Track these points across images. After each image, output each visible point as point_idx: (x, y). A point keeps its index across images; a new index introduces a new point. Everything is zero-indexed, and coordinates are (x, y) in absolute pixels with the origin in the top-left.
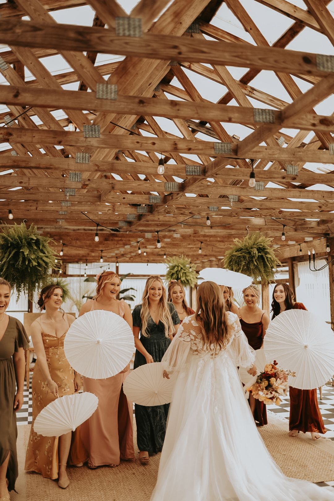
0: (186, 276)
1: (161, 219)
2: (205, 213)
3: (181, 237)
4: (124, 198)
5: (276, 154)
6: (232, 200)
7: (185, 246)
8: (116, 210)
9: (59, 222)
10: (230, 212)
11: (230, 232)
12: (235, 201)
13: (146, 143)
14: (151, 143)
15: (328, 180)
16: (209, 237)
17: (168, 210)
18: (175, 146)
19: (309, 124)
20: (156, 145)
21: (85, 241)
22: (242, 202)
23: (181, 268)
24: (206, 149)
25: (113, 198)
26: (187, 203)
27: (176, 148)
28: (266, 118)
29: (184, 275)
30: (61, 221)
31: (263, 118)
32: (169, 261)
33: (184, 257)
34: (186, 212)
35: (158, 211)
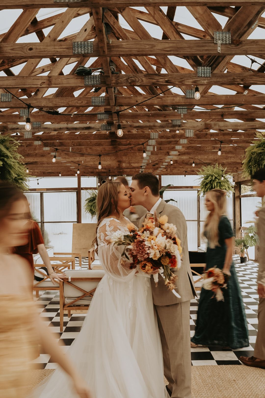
0: (221, 186)
2: (191, 80)
6: (219, 42)
7: (209, 150)
8: (52, 83)
10: (232, 78)
11: (253, 126)
12: (226, 44)
17: (133, 78)
22: (238, 45)
23: (216, 178)
25: (12, 50)
26: (138, 51)
29: (219, 185)
32: (203, 170)
33: (219, 166)
34: (161, 80)
35: (116, 81)
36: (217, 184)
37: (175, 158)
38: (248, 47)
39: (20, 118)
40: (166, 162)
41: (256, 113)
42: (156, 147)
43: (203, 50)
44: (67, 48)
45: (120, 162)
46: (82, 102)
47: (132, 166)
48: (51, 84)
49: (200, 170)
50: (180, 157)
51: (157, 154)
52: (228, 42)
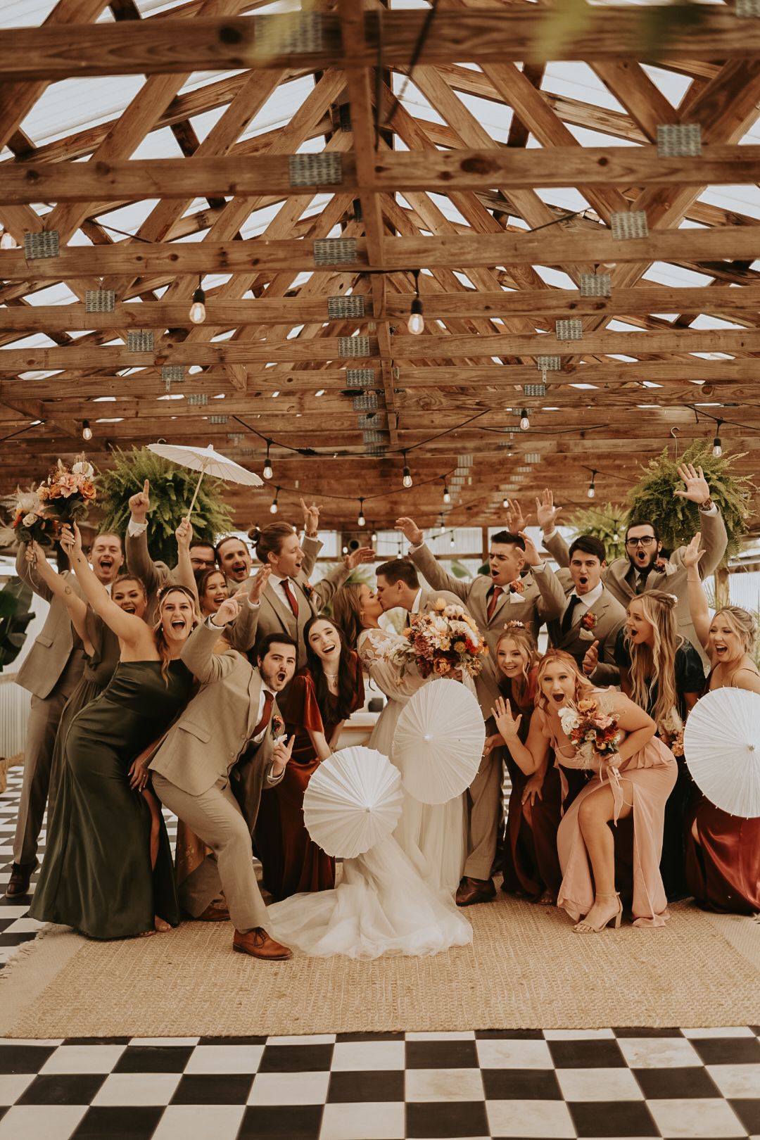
1: (437, 422)
2: (515, 402)
3: (543, 462)
4: (290, 380)
5: (469, 253)
6: (545, 368)
7: (580, 481)
8: (306, 407)
9: (232, 440)
10: (578, 397)
11: (647, 445)
12: (554, 371)
13: (157, 258)
14: (168, 258)
15: (692, 302)
16: (610, 459)
17: (426, 400)
18: (221, 259)
19: (434, 174)
20: (180, 260)
21: (347, 481)
22: (570, 371)
23: (607, 535)
24: (295, 257)
25: (265, 381)
26: (435, 382)
27: (225, 261)
28: (319, 174)
29: (613, 551)
30: (236, 439)
31: (311, 176)
32: (578, 519)
33: (613, 510)
34: (469, 402)
35: (402, 404)
36: (609, 550)
37: (514, 495)
38: (584, 374)
39: (227, 442)
40: (494, 503)
41: (643, 429)
42: (470, 479)
43: (522, 380)
44: (339, 379)
45: (395, 503)
46: (343, 424)
47: (420, 509)
48: (304, 409)
49: (572, 518)
50: (521, 493)
51: (473, 489)
52: (556, 368)
